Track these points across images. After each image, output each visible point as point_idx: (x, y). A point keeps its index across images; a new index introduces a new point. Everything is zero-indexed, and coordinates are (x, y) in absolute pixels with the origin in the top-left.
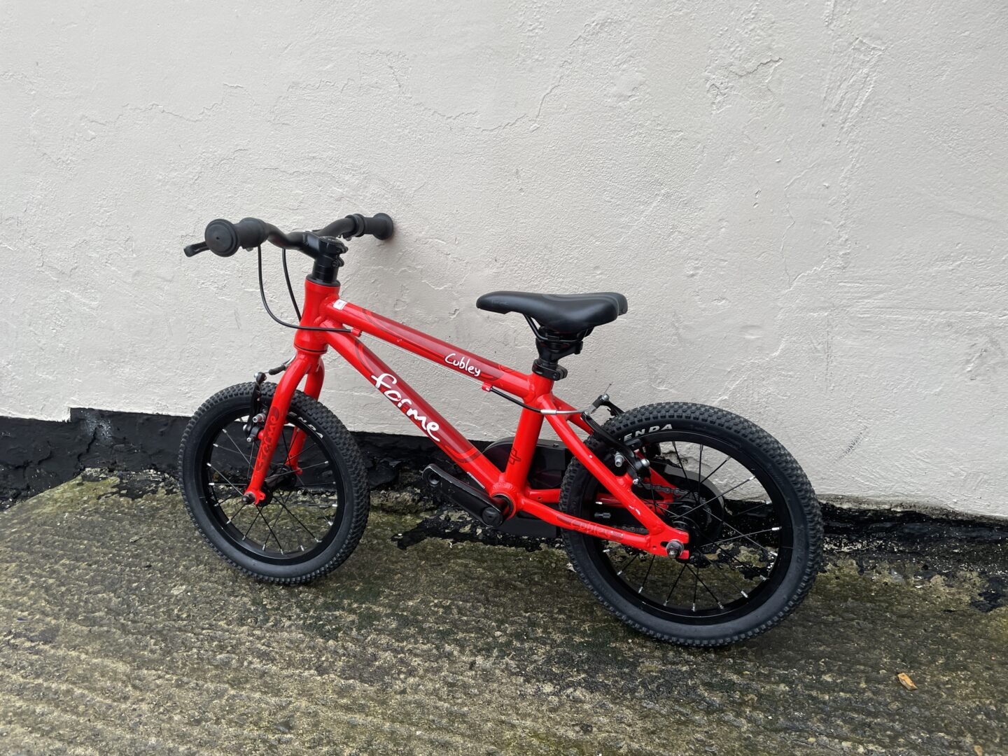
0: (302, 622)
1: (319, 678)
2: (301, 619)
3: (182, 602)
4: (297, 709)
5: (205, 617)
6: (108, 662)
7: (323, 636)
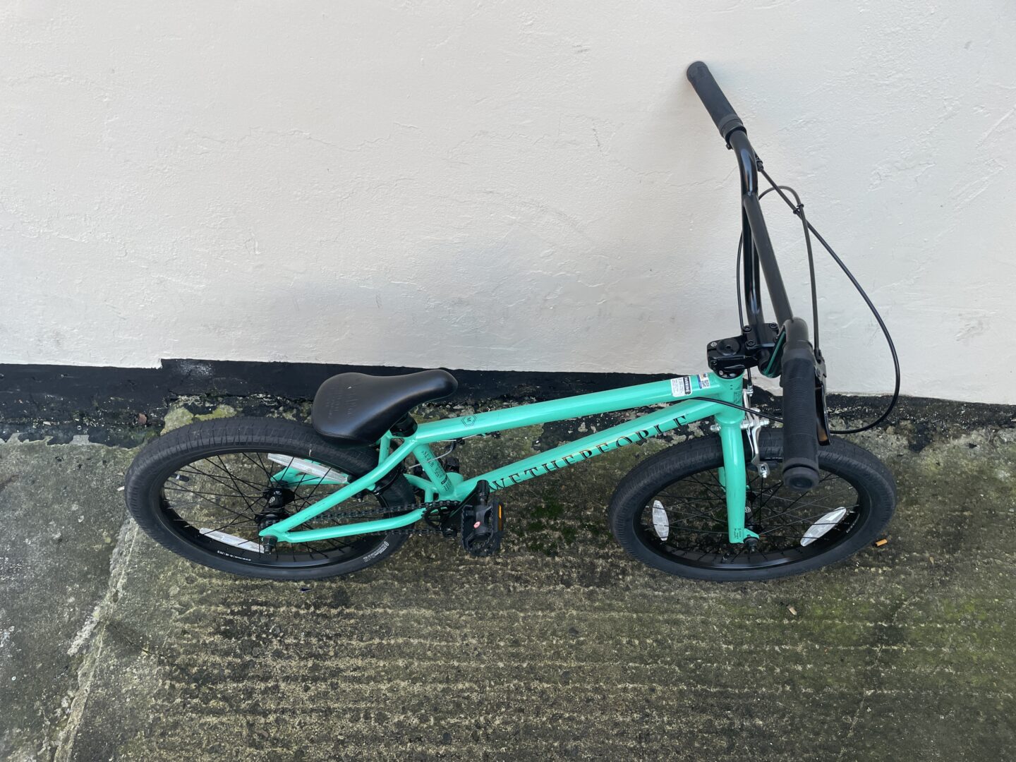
0: (525, 545)
1: (569, 590)
2: (523, 542)
3: (420, 544)
4: (572, 617)
5: (450, 555)
6: (414, 611)
7: (548, 554)
